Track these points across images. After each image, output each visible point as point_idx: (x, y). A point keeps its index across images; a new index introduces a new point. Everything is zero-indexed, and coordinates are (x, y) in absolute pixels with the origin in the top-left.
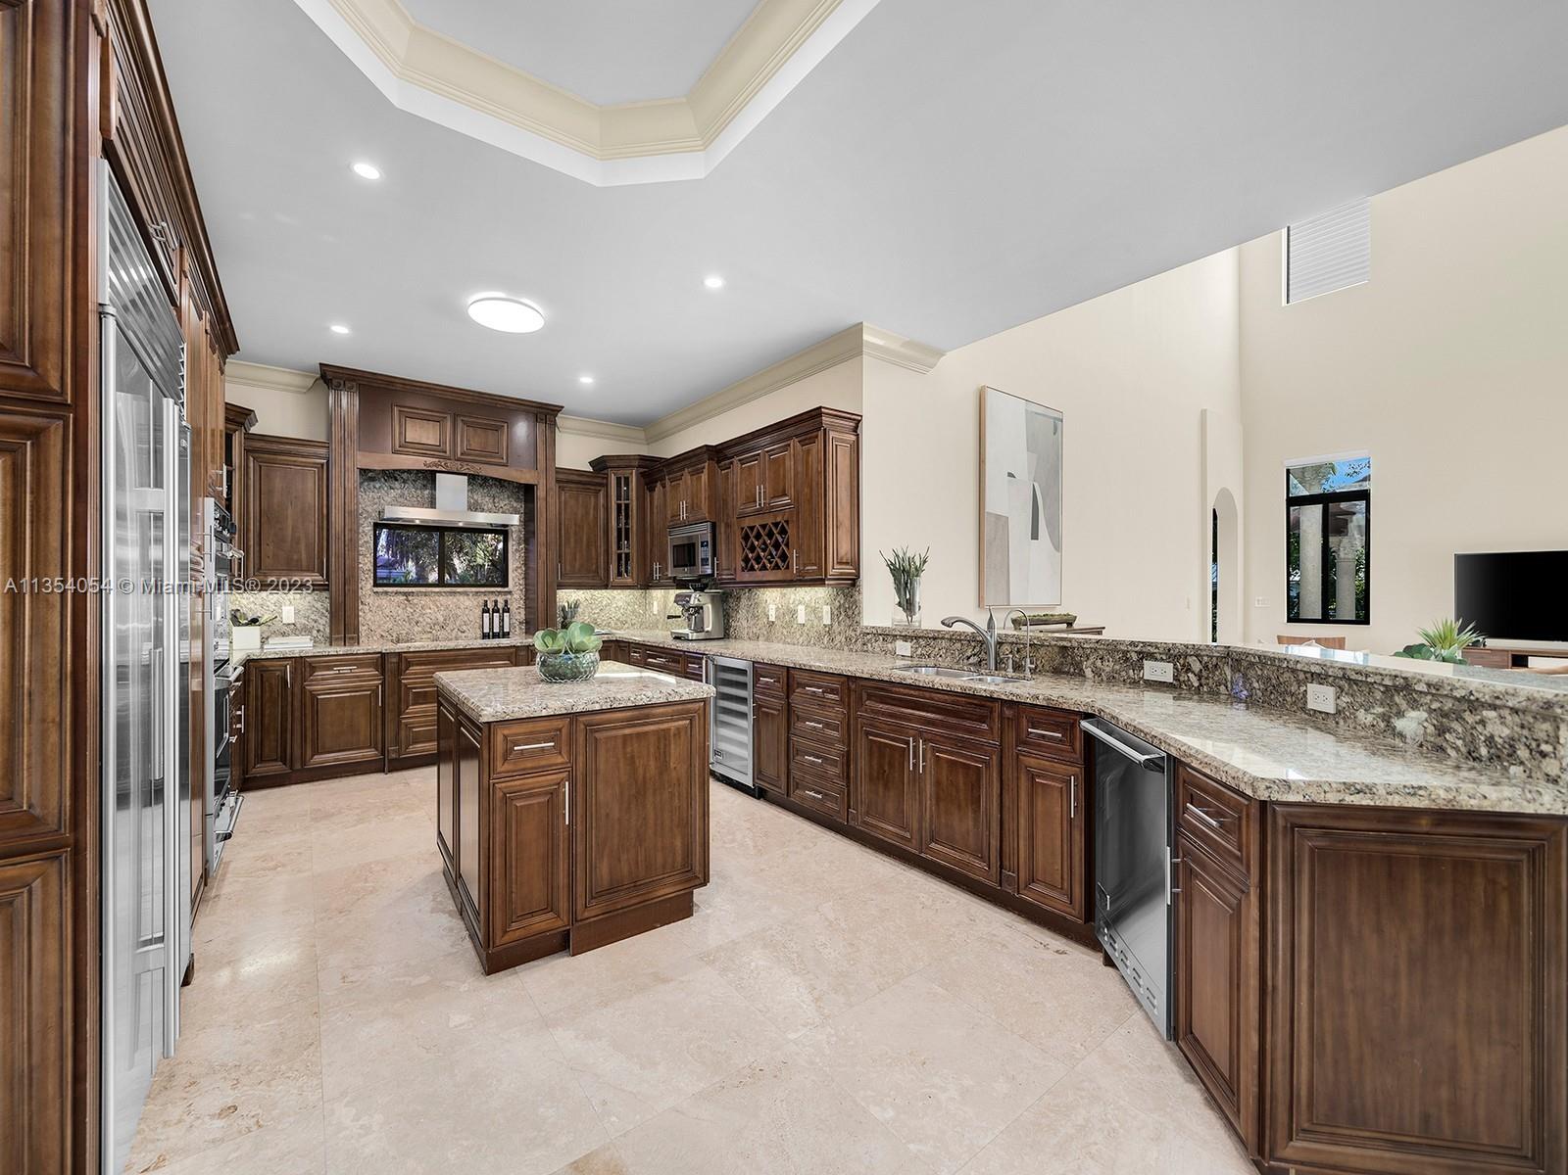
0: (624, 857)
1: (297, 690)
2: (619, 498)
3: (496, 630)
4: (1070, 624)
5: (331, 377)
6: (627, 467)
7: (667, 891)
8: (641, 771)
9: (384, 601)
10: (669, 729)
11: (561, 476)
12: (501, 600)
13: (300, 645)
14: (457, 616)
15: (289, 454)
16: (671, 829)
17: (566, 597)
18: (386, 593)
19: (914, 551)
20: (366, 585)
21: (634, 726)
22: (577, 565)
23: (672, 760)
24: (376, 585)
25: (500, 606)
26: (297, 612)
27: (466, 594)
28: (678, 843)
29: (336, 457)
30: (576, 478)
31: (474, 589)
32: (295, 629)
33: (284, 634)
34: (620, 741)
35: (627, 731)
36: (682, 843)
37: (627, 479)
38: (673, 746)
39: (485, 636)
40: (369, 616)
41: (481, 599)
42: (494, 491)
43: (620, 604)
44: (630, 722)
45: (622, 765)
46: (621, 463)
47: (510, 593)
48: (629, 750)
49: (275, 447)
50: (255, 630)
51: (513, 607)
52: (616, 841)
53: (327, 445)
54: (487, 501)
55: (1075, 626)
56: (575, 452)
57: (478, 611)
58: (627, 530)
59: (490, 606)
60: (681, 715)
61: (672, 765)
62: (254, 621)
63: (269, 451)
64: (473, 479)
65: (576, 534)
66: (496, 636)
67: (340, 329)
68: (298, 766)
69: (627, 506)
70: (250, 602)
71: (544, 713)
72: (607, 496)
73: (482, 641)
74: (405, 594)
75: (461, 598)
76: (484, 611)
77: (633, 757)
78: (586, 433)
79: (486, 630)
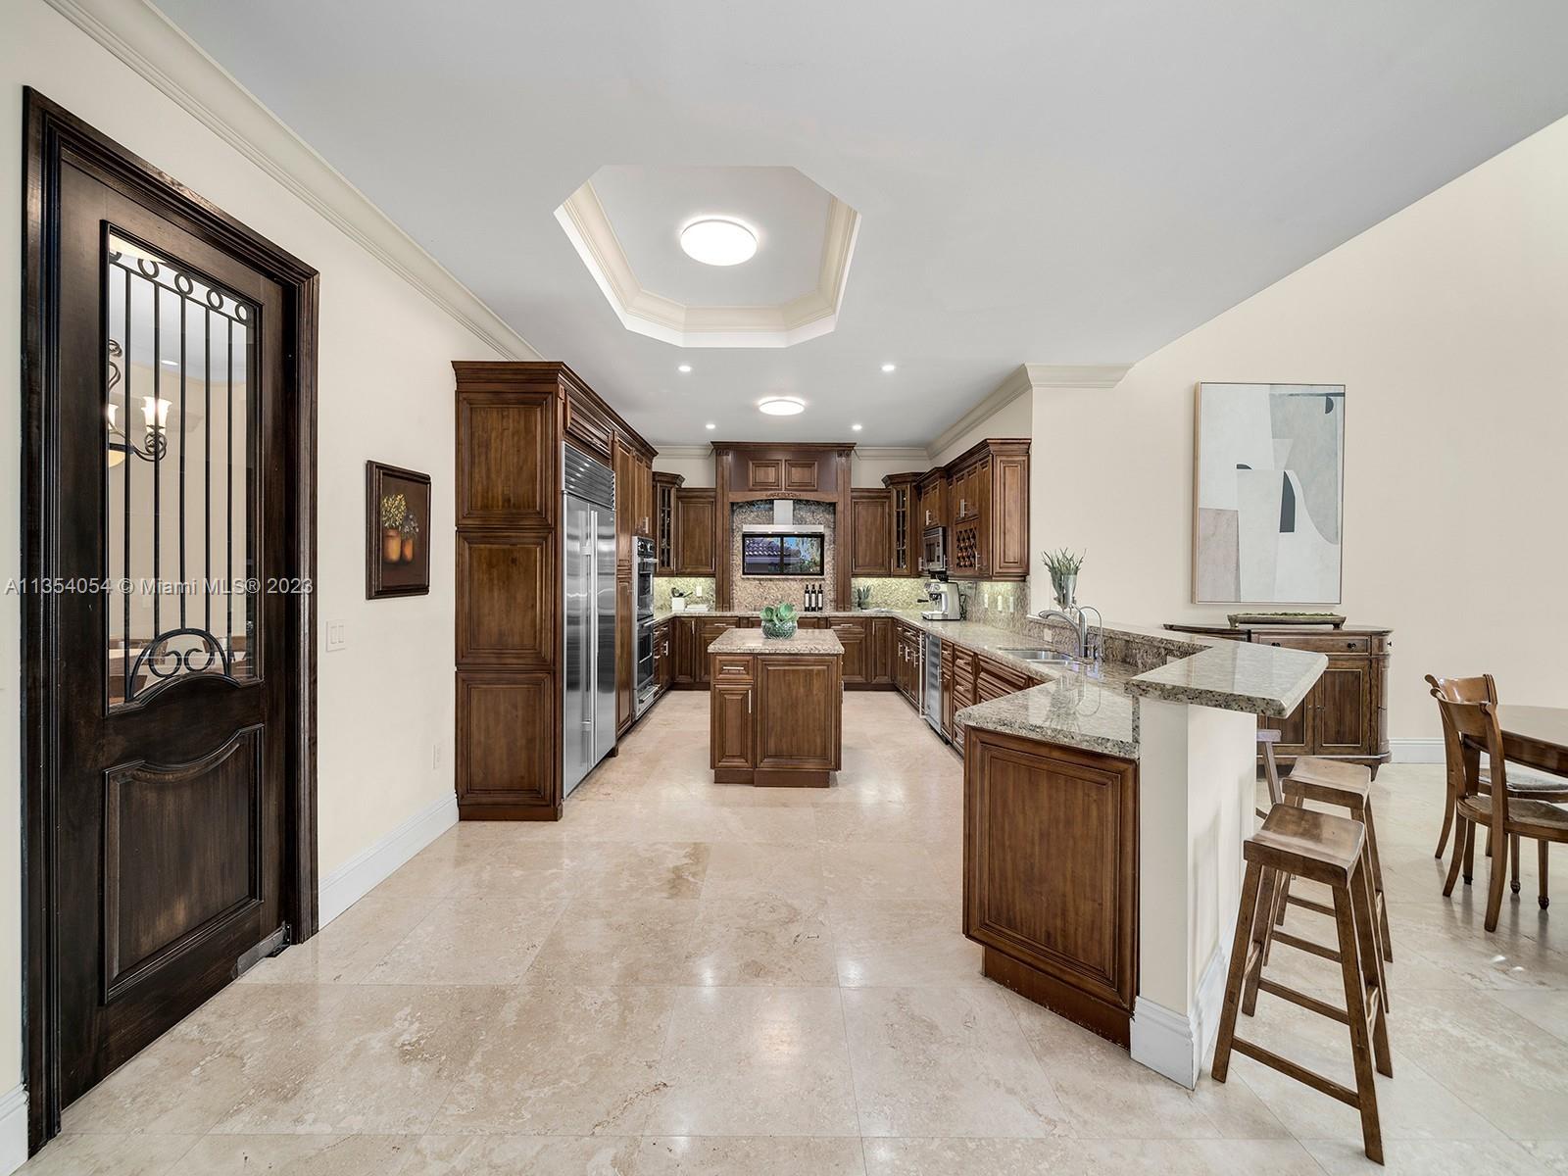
0: (784, 740)
1: (698, 636)
2: (898, 507)
3: (813, 606)
4: (1337, 626)
5: (720, 448)
6: (904, 482)
7: (811, 766)
8: (794, 692)
9: (747, 584)
10: (812, 670)
11: (854, 494)
12: (817, 584)
13: (701, 610)
14: (790, 595)
15: (697, 497)
16: (814, 731)
17: (860, 583)
18: (748, 579)
19: (1074, 552)
20: (737, 574)
21: (790, 665)
22: (867, 560)
23: (815, 688)
24: (744, 574)
25: (817, 588)
26: (703, 590)
27: (795, 580)
28: (818, 740)
29: (719, 496)
30: (866, 494)
31: (800, 577)
32: (702, 600)
33: (697, 603)
34: (782, 672)
35: (786, 668)
36: (821, 742)
37: (904, 492)
38: (815, 681)
39: (807, 609)
40: (739, 593)
41: (805, 584)
42: (813, 507)
43: (906, 589)
44: (788, 663)
45: (783, 686)
46: (900, 480)
47: (824, 579)
48: (787, 678)
49: (690, 494)
50: (682, 599)
51: (826, 589)
52: (779, 729)
53: (715, 490)
54: (808, 516)
55: (1344, 628)
56: (868, 474)
57: (803, 592)
58: (904, 531)
59: (810, 588)
60: (821, 663)
61: (815, 692)
62: (681, 595)
63: (689, 496)
64: (797, 502)
65: (866, 535)
66: (814, 609)
67: (711, 427)
68: (698, 680)
69: (904, 512)
70: (681, 583)
71: (739, 651)
72: (890, 507)
73: (805, 613)
74: (759, 580)
75: (792, 583)
76: (807, 592)
77: (789, 684)
78: (876, 458)
79: (807, 606)
